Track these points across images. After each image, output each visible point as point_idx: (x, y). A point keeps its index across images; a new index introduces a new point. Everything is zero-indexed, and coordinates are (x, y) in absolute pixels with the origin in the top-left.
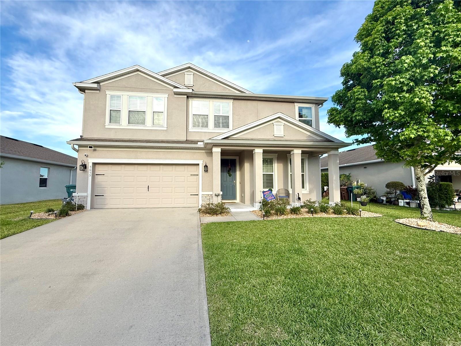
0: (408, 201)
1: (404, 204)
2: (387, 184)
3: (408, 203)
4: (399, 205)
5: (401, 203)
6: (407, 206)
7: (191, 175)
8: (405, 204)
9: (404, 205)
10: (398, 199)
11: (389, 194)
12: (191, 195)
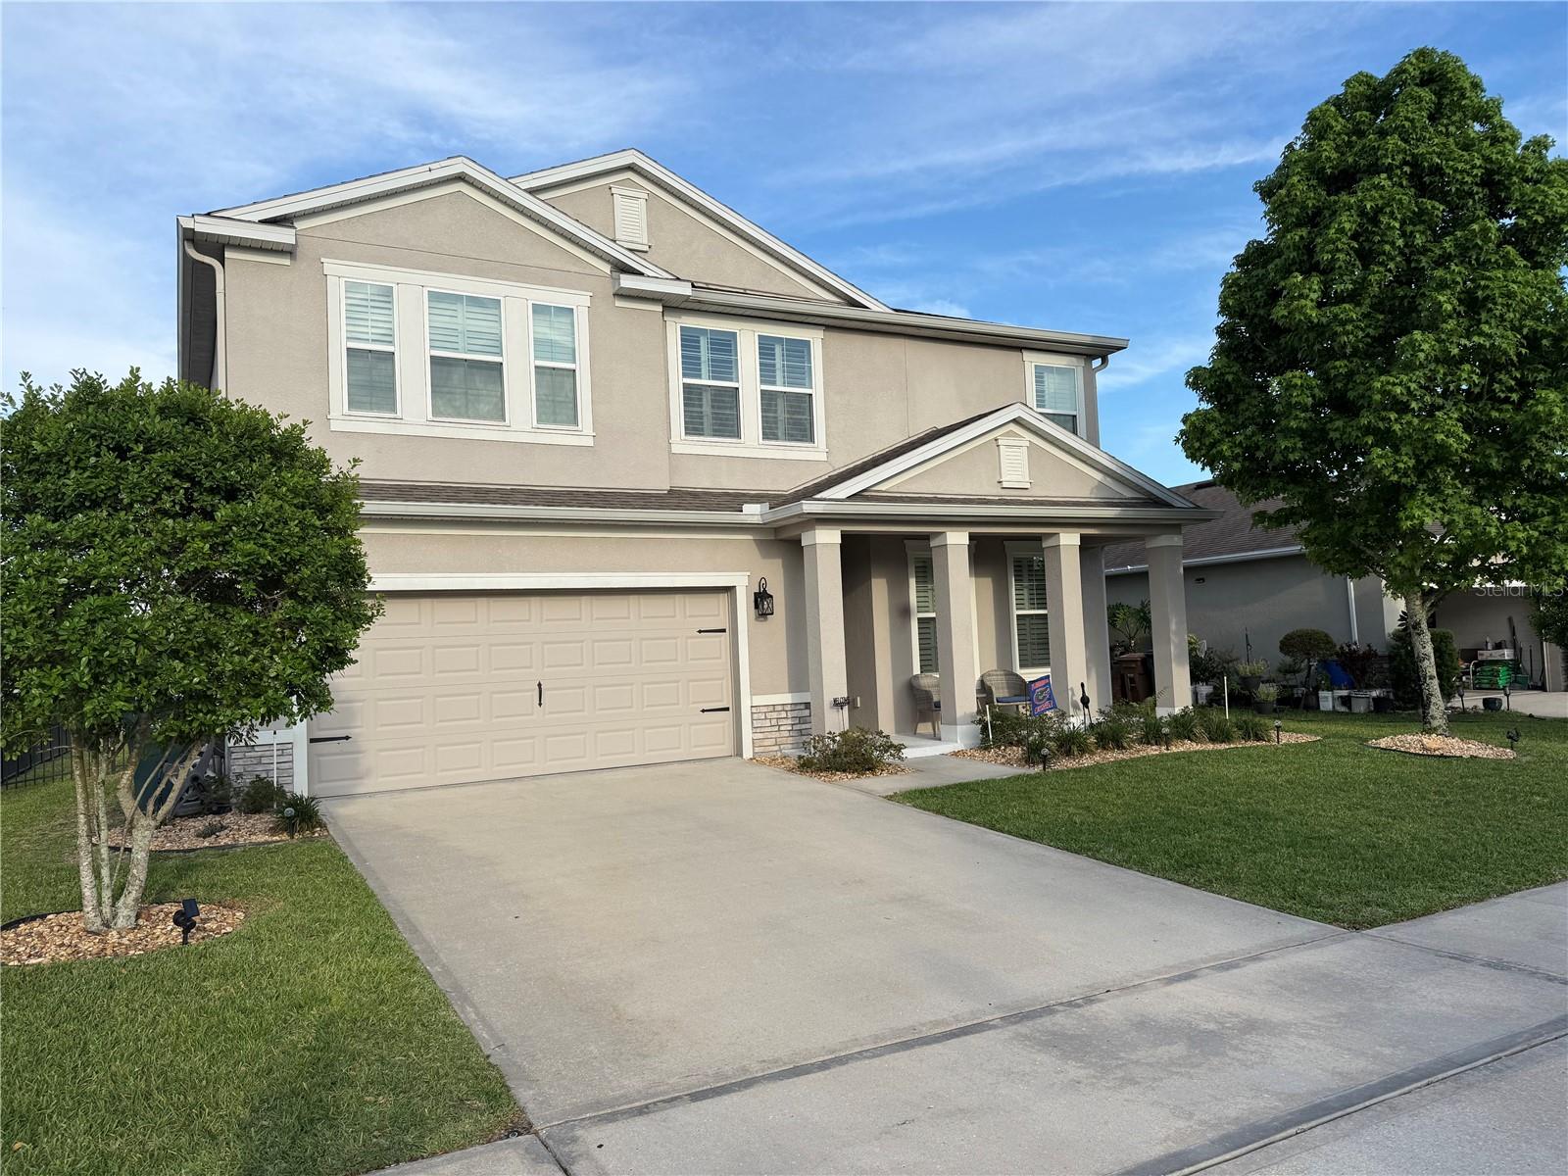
0: (1344, 693)
1: (1333, 703)
2: (1285, 638)
3: (1346, 701)
4: (1322, 708)
5: (1327, 700)
6: (1343, 709)
7: (700, 632)
8: (1337, 703)
9: (1334, 707)
10: (1317, 689)
11: (1290, 672)
12: (703, 711)
